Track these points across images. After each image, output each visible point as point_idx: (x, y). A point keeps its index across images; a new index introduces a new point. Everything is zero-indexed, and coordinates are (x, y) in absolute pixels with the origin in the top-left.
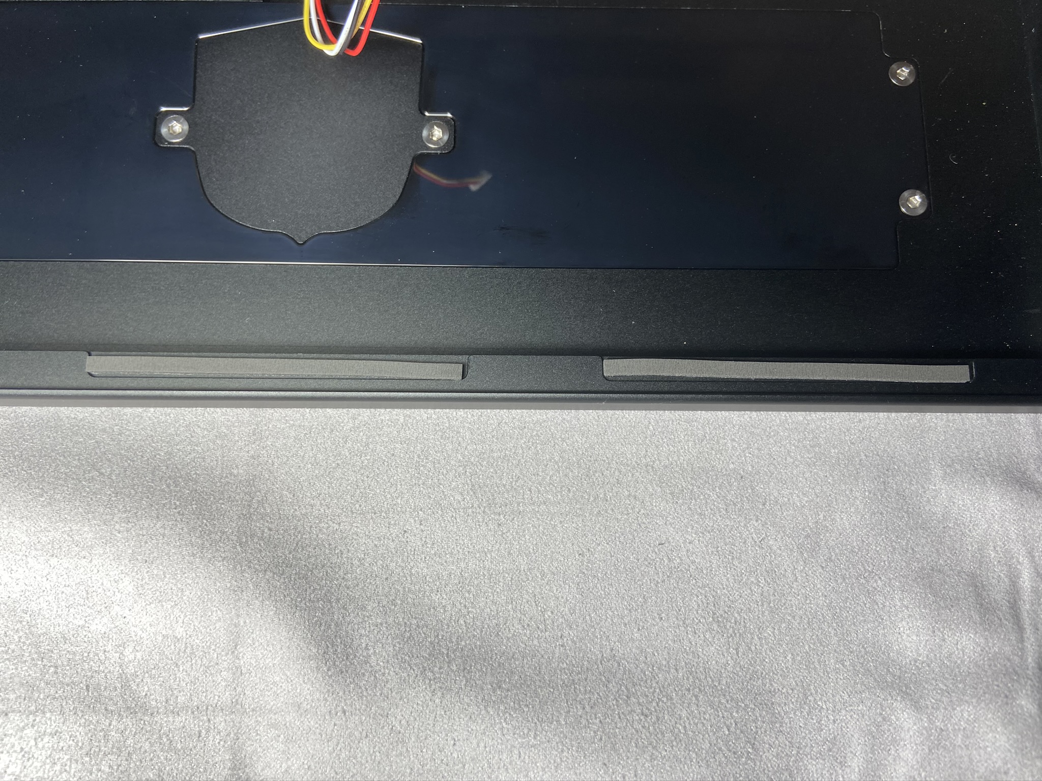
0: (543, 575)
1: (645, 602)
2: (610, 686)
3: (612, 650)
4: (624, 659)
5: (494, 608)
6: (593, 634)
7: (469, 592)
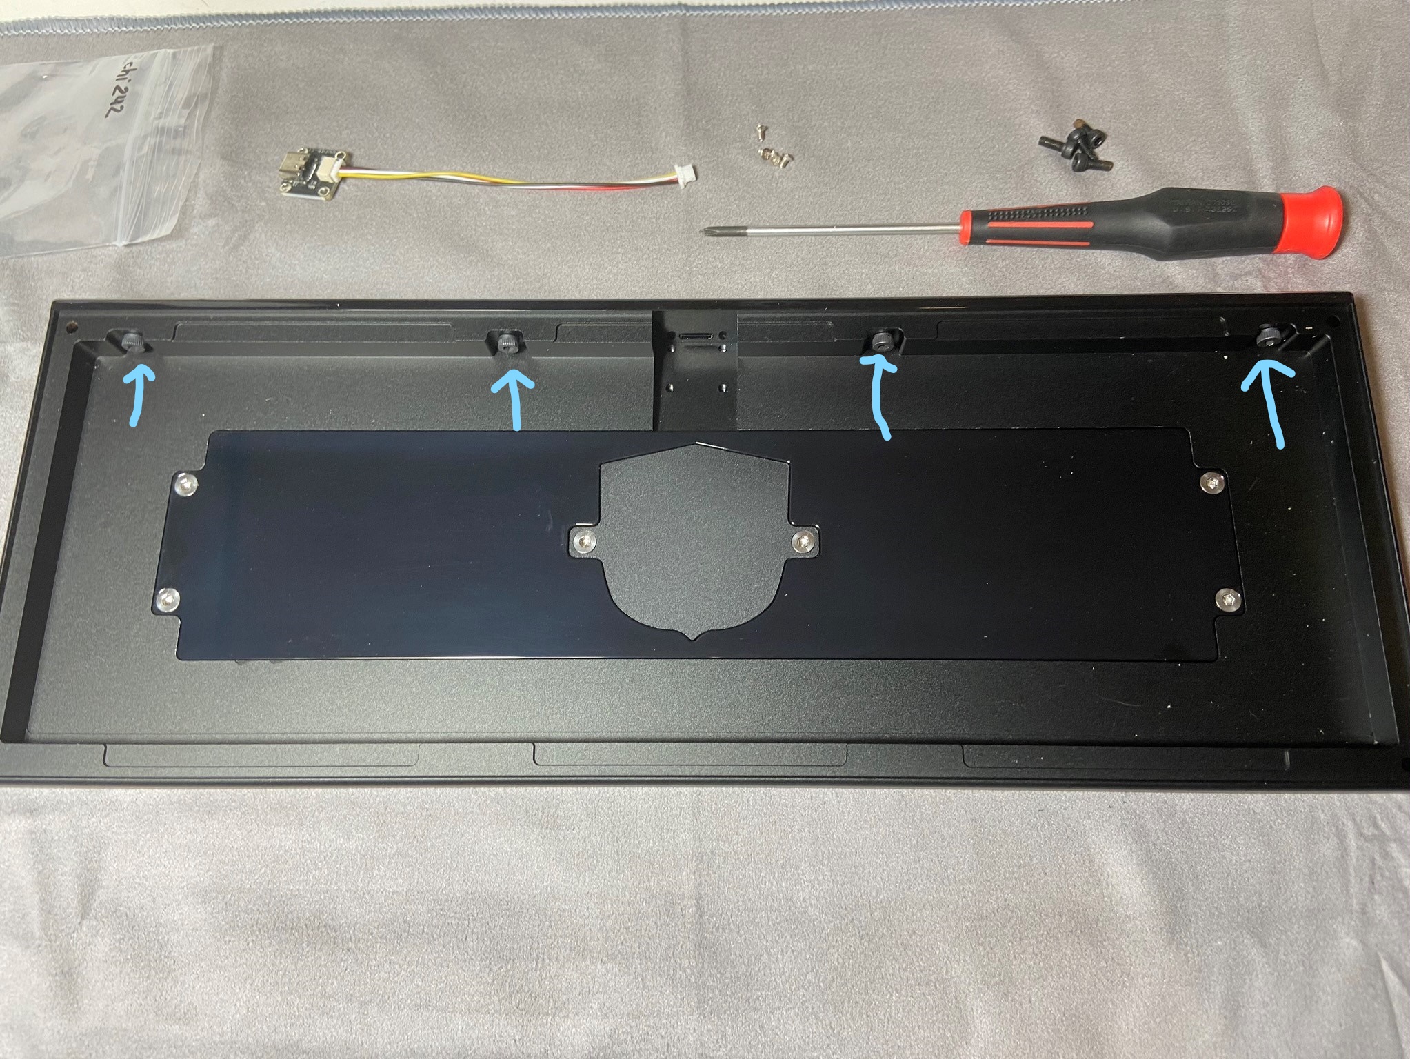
0: (943, 840)
1: (1031, 860)
2: (1006, 931)
3: (1006, 900)
4: (1016, 908)
5: (904, 866)
6: (989, 886)
7: (882, 853)
